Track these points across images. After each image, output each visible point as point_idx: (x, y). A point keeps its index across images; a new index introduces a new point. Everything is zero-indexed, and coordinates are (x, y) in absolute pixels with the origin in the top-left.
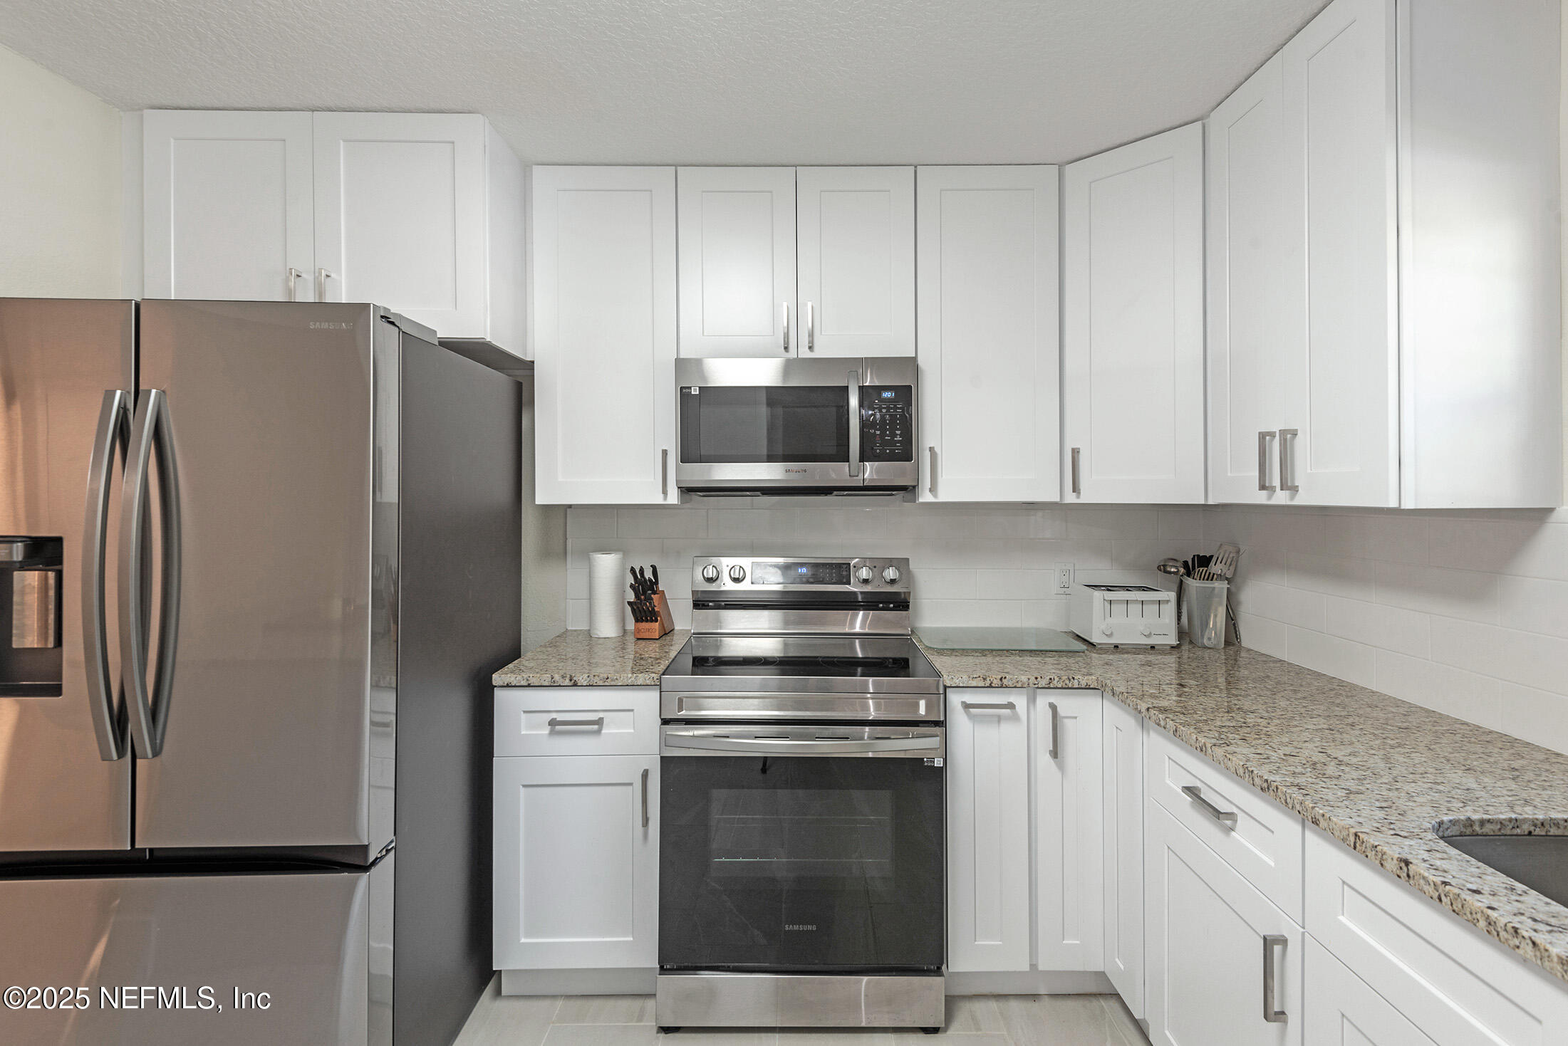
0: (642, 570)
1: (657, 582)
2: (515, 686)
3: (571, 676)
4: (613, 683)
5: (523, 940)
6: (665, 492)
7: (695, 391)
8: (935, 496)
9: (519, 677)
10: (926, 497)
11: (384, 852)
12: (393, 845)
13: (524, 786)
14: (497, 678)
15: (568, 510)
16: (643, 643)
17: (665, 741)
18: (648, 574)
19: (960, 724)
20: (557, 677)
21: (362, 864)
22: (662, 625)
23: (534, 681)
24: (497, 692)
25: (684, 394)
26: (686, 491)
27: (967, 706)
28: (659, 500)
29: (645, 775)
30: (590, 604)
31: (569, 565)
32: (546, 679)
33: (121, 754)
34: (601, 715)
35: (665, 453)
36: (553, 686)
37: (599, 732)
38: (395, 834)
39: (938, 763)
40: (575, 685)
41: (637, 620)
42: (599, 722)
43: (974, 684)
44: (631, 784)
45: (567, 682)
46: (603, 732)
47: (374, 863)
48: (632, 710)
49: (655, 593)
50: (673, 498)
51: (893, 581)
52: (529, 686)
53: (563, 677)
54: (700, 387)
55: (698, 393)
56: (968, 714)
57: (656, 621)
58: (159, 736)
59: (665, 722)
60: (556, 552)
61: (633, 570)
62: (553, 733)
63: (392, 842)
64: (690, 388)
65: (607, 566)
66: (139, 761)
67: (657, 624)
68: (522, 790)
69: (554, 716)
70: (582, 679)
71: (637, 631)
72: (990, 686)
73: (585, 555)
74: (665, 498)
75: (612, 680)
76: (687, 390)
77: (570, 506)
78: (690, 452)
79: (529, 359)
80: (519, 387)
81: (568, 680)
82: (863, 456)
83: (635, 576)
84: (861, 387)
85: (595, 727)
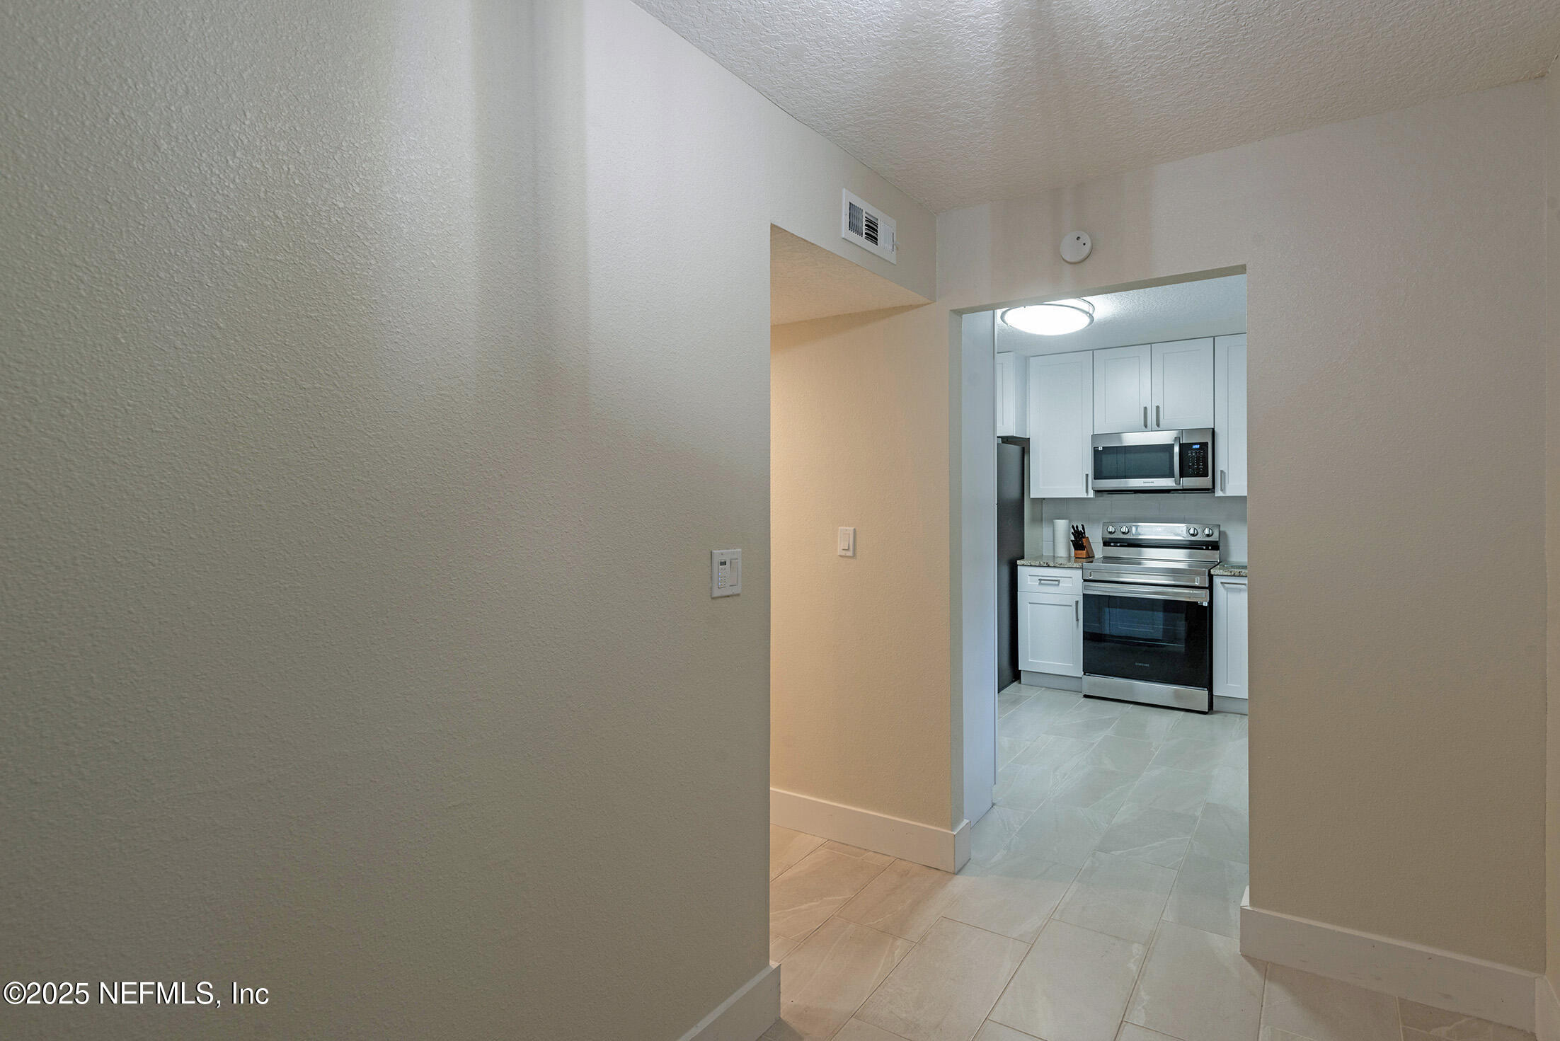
0: (1077, 527)
1: (1084, 532)
2: (1025, 566)
3: (1047, 563)
4: (1064, 566)
5: (1030, 660)
6: (1087, 492)
7: (1100, 449)
8: (1224, 493)
9: (1026, 563)
10: (1219, 493)
13: (1029, 603)
14: (1019, 562)
16: (1078, 559)
17: (1085, 588)
18: (1080, 529)
19: (1219, 590)
22: (1087, 553)
23: (1033, 564)
24: (1019, 567)
25: (1096, 451)
26: (1098, 492)
27: (1222, 583)
28: (1085, 496)
29: (1077, 602)
30: (1054, 545)
31: (1044, 526)
32: (1037, 563)
34: (1059, 579)
35: (1087, 475)
36: (1040, 566)
37: (1058, 585)
39: (1205, 604)
40: (1049, 566)
41: (1076, 549)
42: (1059, 581)
43: (1226, 574)
44: (1071, 606)
45: (1045, 565)
46: (1060, 585)
48: (1071, 576)
49: (1084, 537)
50: (1091, 495)
51: (1208, 536)
52: (1031, 566)
54: (1103, 446)
55: (1102, 449)
56: (1224, 587)
57: (1085, 550)
59: (1085, 580)
60: (1038, 520)
61: (1073, 527)
62: (1040, 584)
64: (1098, 446)
65: (1062, 526)
68: (1029, 605)
69: (1040, 578)
70: (1051, 564)
71: (1075, 554)
72: (1234, 575)
73: (1051, 521)
74: (1087, 495)
76: (1097, 448)
77: (1044, 499)
78: (1098, 475)
79: (1028, 437)
80: (1023, 449)
82: (1182, 475)
83: (1074, 529)
84: (1180, 444)
85: (1057, 582)
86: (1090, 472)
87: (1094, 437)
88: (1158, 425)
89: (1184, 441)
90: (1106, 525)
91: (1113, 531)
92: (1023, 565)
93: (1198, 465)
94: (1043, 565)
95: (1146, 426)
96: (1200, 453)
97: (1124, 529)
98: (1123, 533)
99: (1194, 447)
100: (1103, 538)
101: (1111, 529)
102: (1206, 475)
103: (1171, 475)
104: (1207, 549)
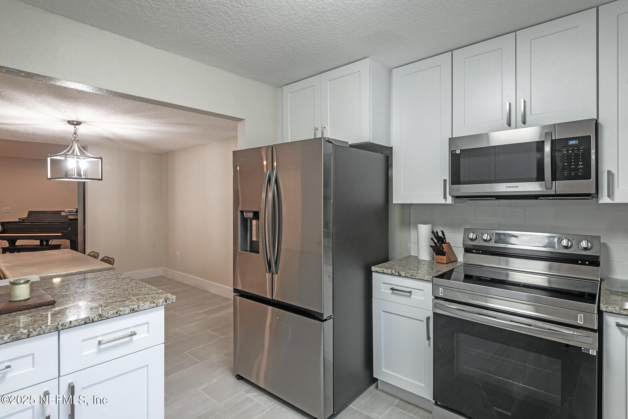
0: (437, 232)
1: (445, 238)
2: (379, 272)
3: (398, 272)
4: (414, 277)
5: (384, 370)
6: (445, 197)
7: (458, 152)
8: (611, 200)
9: (380, 269)
10: (603, 200)
11: (329, 318)
12: (333, 317)
13: (383, 311)
14: (373, 268)
15: (411, 206)
16: (438, 264)
17: (435, 306)
18: (440, 234)
20: (393, 271)
21: (321, 319)
22: (448, 258)
23: (385, 271)
24: (373, 273)
25: (453, 154)
26: (456, 198)
27: (620, 325)
28: (443, 201)
29: (428, 319)
31: (411, 229)
32: (390, 272)
33: (270, 272)
34: (411, 290)
35: (445, 181)
36: (392, 274)
37: (410, 296)
38: (333, 313)
40: (400, 275)
41: (435, 253)
42: (410, 292)
44: (423, 321)
45: (397, 274)
46: (411, 297)
47: (326, 320)
48: (423, 290)
49: (445, 243)
50: (449, 200)
51: (585, 249)
52: (383, 273)
53: (396, 272)
54: (460, 150)
55: (459, 153)
57: (445, 255)
58: (277, 269)
59: (436, 298)
61: (434, 232)
62: (392, 293)
63: (332, 315)
64: (456, 151)
65: (424, 230)
66: (273, 274)
67: (445, 257)
68: (382, 313)
69: (393, 286)
70: (403, 274)
74: (446, 201)
75: (414, 276)
76: (454, 152)
77: (412, 204)
78: (457, 180)
80: (387, 158)
81: (397, 273)
82: (554, 178)
83: (435, 235)
84: (552, 140)
85: (409, 294)
86: (447, 177)
87: (452, 140)
88: (524, 122)
89: (557, 136)
90: (467, 231)
91: (474, 237)
92: (377, 272)
93: (577, 165)
94: (395, 273)
95: (509, 125)
96: (578, 149)
97: (485, 237)
98: (485, 240)
99: (571, 143)
100: (463, 244)
101: (471, 236)
102: (589, 178)
103: (540, 178)
104: (583, 264)
